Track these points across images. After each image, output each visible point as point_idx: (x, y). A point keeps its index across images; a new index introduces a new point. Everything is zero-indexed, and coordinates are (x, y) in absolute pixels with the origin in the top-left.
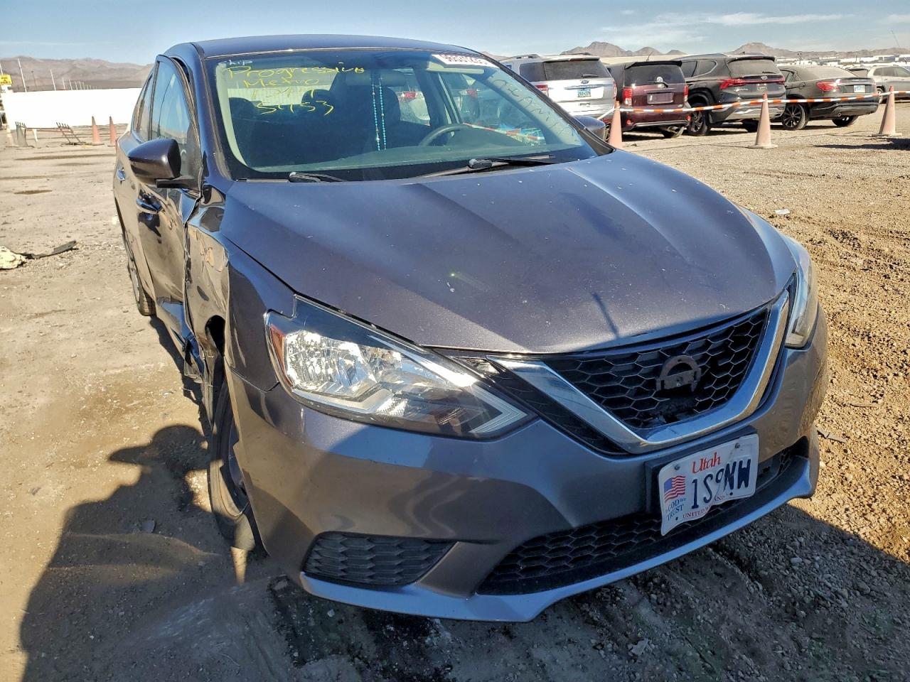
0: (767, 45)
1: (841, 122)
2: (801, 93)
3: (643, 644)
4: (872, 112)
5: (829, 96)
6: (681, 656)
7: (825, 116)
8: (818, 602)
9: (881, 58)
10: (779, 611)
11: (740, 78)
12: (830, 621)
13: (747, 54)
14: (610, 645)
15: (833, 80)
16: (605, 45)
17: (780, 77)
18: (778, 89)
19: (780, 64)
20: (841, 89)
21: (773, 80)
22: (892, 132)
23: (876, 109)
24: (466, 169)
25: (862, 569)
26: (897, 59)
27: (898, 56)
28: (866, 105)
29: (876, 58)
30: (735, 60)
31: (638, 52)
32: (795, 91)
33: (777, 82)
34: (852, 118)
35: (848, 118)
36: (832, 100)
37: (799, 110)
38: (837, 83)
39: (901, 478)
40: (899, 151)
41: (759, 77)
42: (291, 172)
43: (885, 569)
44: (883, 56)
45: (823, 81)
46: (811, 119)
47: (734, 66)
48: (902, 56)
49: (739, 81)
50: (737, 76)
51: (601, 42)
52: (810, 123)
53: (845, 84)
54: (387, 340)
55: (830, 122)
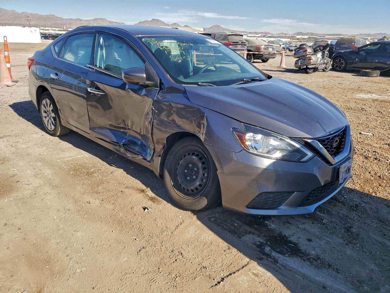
0: (222, 26)
1: (264, 61)
2: (252, 49)
3: (324, 220)
4: (274, 58)
5: (260, 51)
6: (335, 222)
7: (260, 58)
8: (357, 205)
9: (261, 35)
10: (349, 209)
11: (232, 42)
12: (362, 209)
13: (234, 33)
14: (316, 222)
15: (262, 45)
16: (158, 20)
17: (245, 43)
18: (244, 47)
19: (245, 37)
20: (264, 49)
21: (243, 44)
22: (284, 66)
23: (276, 57)
24: (243, 82)
25: (361, 197)
26: (267, 36)
27: (267, 35)
28: (273, 56)
29: (260, 35)
30: (230, 35)
31: (172, 24)
32: (249, 48)
33: (244, 45)
34: (267, 60)
35: (266, 60)
36: (261, 53)
37: (250, 55)
38: (263, 47)
39: (355, 174)
40: (291, 73)
41: (238, 42)
42: (199, 82)
43: (366, 196)
44: (262, 35)
45: (259, 45)
46: (255, 59)
47: (230, 37)
48: (268, 35)
49: (231, 43)
50: (230, 41)
51: (156, 19)
52: (255, 61)
53: (265, 47)
54: (277, 135)
55: (260, 61)
